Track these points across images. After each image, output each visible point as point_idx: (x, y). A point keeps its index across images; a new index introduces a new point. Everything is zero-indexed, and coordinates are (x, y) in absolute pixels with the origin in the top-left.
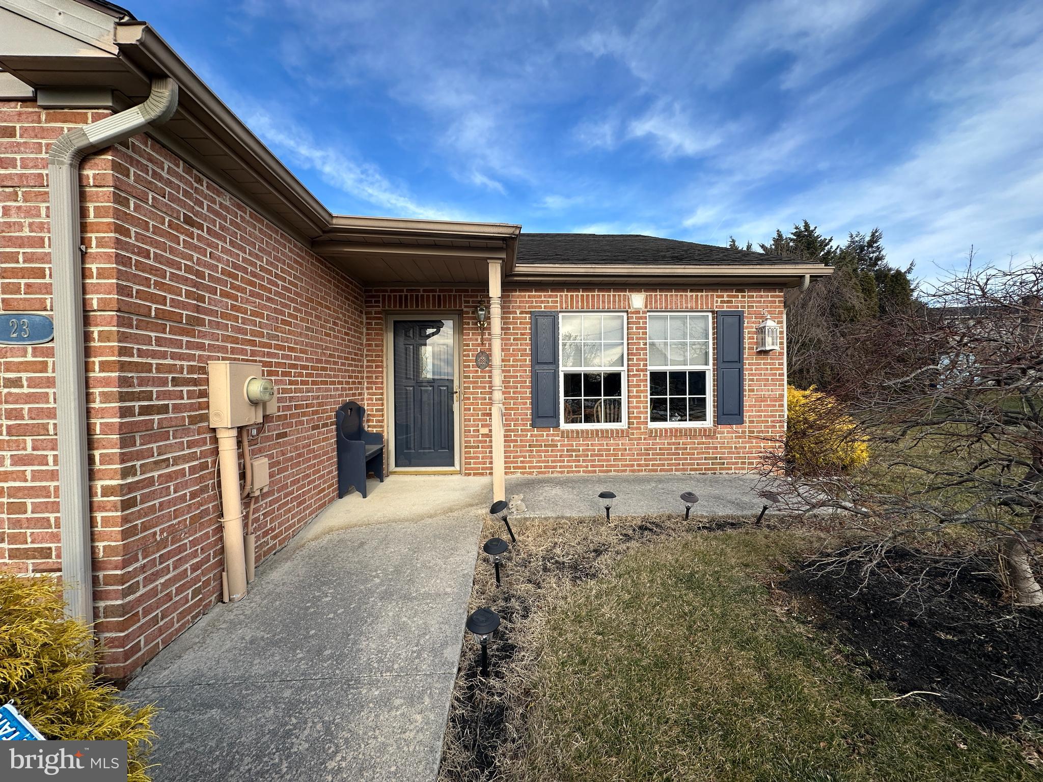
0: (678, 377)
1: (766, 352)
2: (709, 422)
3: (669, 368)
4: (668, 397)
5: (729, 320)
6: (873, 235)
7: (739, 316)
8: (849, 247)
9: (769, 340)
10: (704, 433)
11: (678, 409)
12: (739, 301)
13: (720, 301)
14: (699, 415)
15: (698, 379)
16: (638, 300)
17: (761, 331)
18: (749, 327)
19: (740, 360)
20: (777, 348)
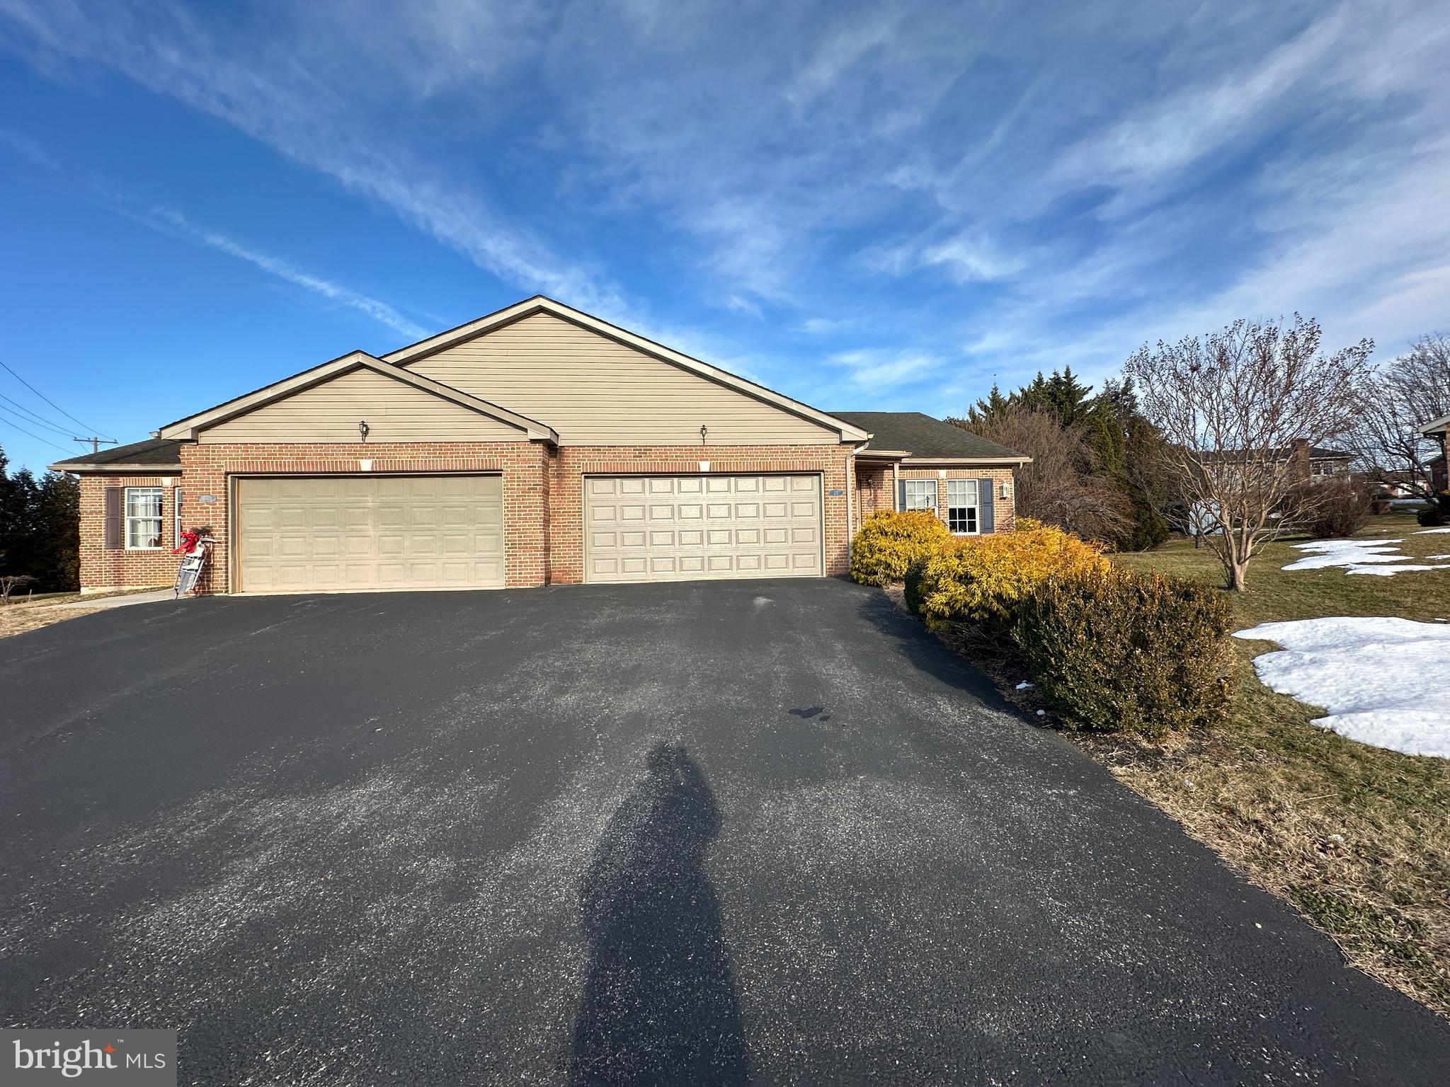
0: (962, 511)
1: (1005, 498)
2: (978, 532)
3: (957, 506)
4: (958, 520)
5: (986, 483)
6: (1127, 383)
7: (991, 481)
8: (1105, 394)
9: (1005, 492)
10: (976, 537)
11: (963, 527)
12: (991, 473)
13: (981, 473)
14: (973, 528)
15: (972, 512)
16: (943, 473)
17: (1001, 488)
18: (996, 485)
19: (992, 502)
20: (1009, 496)
